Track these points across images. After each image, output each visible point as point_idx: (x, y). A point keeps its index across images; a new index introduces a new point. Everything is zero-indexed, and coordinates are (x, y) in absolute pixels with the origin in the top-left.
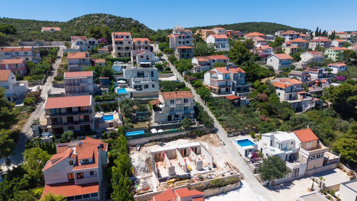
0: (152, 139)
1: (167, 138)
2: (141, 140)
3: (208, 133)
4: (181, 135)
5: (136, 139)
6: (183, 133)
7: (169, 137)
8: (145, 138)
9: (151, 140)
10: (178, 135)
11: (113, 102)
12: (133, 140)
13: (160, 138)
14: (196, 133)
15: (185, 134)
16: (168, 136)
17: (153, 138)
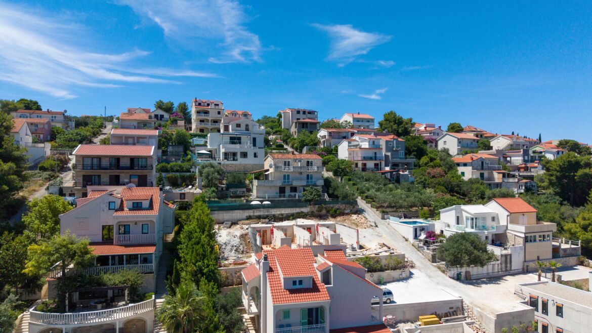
0: (252, 214)
1: (277, 215)
2: (233, 214)
3: (348, 214)
4: (302, 212)
5: (224, 212)
6: (305, 210)
7: (282, 215)
8: (241, 211)
9: (250, 216)
10: (297, 212)
11: (188, 174)
12: (220, 212)
13: (266, 214)
14: (328, 212)
15: (308, 213)
16: (279, 213)
17: (254, 212)
